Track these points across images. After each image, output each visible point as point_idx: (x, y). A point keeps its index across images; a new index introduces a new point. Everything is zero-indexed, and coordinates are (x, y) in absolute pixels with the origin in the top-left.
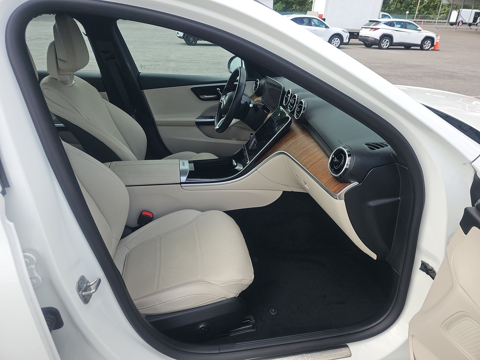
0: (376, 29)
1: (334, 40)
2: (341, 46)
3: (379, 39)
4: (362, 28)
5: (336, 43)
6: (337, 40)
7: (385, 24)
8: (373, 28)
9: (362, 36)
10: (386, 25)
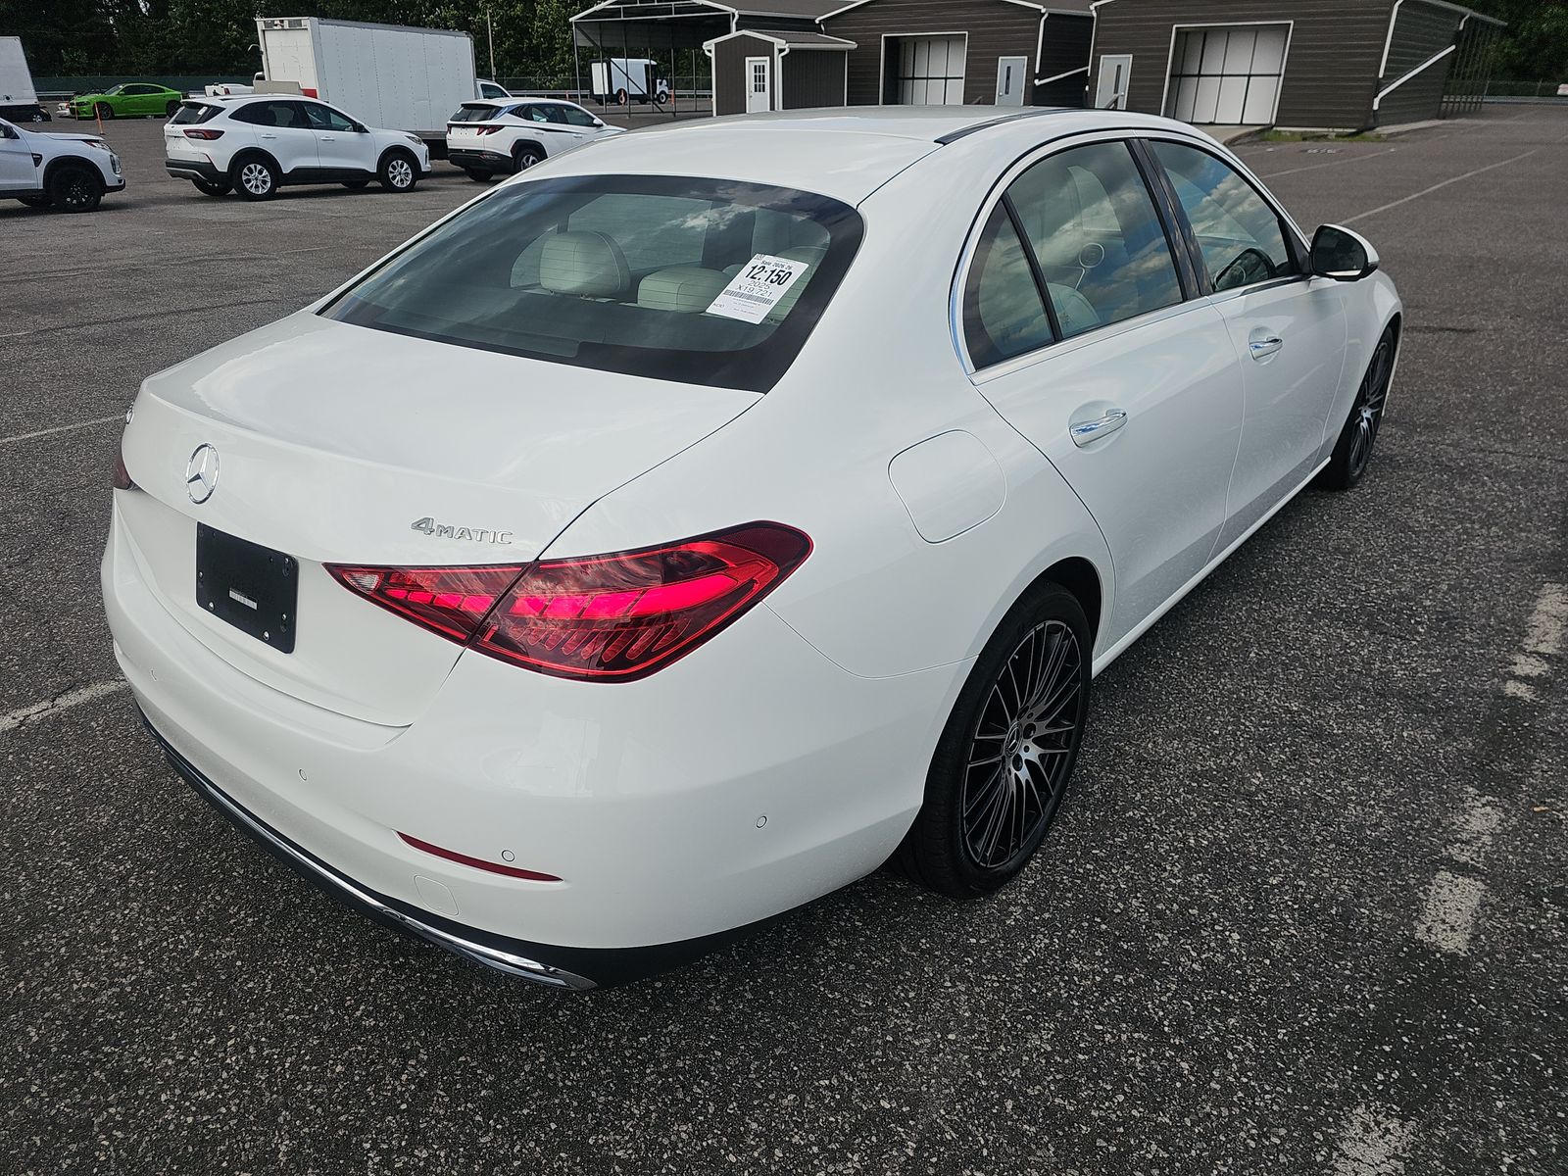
0: (495, 129)
1: (394, 168)
2: (418, 183)
3: (510, 155)
4: (450, 126)
5: (403, 176)
6: (402, 166)
7: (511, 112)
8: (484, 127)
9: (461, 150)
10: (517, 115)
